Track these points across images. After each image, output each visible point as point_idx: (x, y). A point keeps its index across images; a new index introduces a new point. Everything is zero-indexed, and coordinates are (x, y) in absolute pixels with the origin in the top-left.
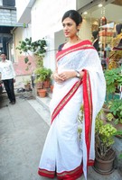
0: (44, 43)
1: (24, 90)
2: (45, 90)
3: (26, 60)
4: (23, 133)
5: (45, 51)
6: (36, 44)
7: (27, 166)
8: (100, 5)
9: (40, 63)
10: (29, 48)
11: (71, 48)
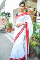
0: (9, 14)
1: (2, 30)
2: (10, 30)
3: (3, 19)
4: (3, 45)
5: (10, 16)
6: (6, 14)
7: (5, 57)
8: (28, 1)
9: (8, 21)
10: (4, 15)
11: (22, 14)
